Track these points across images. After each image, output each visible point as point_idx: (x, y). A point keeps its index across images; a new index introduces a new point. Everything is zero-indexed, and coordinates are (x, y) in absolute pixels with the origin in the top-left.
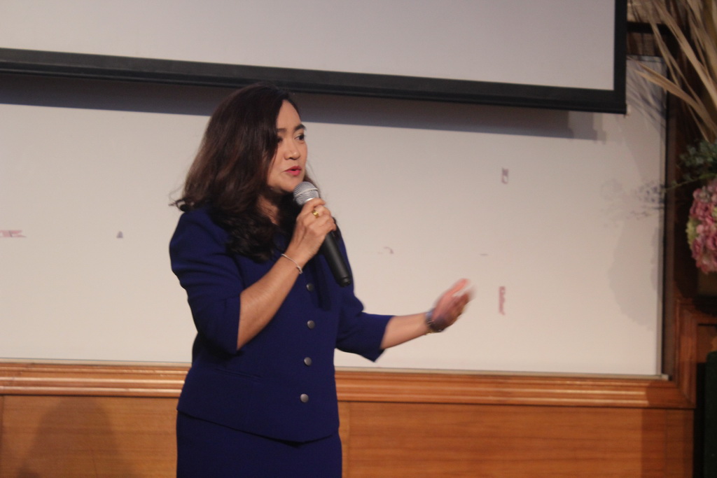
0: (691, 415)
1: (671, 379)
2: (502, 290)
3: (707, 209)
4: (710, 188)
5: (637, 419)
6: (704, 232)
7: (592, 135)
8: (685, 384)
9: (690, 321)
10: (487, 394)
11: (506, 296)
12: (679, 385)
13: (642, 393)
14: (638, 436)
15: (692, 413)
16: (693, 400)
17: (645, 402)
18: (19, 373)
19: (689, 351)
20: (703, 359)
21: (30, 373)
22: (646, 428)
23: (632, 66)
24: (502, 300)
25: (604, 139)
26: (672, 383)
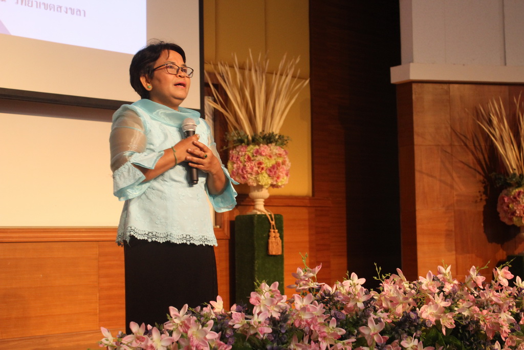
1: (220, 227)
3: (238, 158)
4: (238, 149)
6: (237, 167)
8: (226, 229)
12: (223, 230)
15: (228, 241)
16: (229, 235)
19: (227, 216)
20: (233, 219)
26: (221, 229)
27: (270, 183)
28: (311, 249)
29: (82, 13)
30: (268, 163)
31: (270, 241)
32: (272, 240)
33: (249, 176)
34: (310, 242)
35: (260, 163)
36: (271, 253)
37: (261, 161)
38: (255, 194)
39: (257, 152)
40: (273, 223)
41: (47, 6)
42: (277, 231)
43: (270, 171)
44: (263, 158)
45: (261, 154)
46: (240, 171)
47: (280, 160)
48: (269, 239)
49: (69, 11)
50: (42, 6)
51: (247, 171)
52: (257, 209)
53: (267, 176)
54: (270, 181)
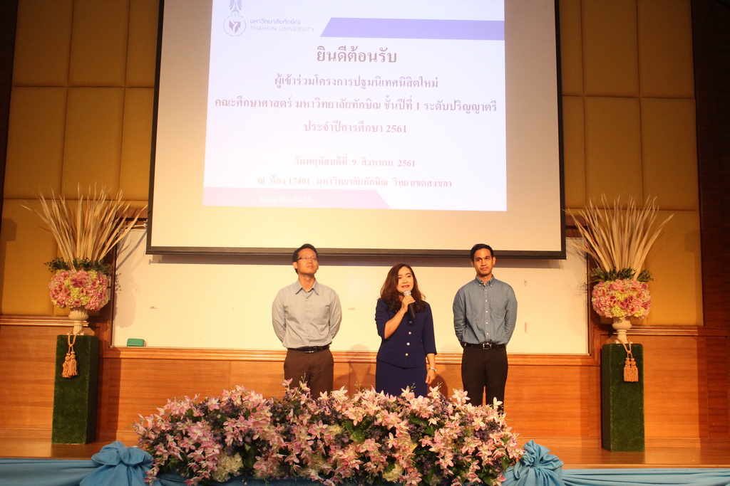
0: (599, 368)
1: (591, 355)
2: (526, 324)
3: (597, 292)
4: (597, 285)
5: (578, 370)
6: (596, 300)
7: (558, 267)
8: (596, 357)
9: (598, 333)
10: (519, 361)
11: (527, 326)
12: (594, 357)
13: (580, 360)
14: (578, 376)
16: (599, 363)
17: (581, 364)
18: (355, 355)
19: (597, 345)
20: (602, 347)
21: (358, 355)
22: (581, 373)
23: (569, 241)
24: (526, 328)
25: (563, 268)
26: (591, 357)
28: (700, 378)
29: (449, 184)
30: (621, 297)
32: (627, 368)
33: (604, 308)
34: (700, 371)
35: (613, 297)
36: (625, 380)
37: (614, 295)
38: (615, 325)
39: (611, 287)
40: (629, 352)
41: (419, 183)
42: (633, 359)
43: (622, 304)
44: (616, 292)
45: (613, 289)
47: (634, 294)
48: (624, 367)
49: (438, 184)
50: (416, 184)
53: (619, 308)
54: (624, 314)
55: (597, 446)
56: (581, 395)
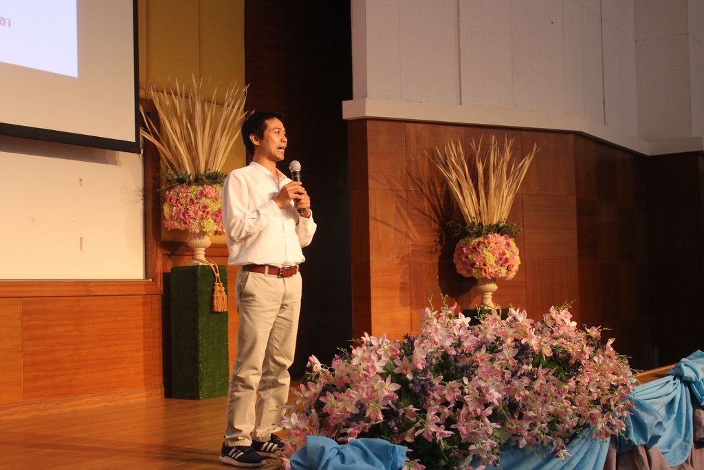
1: (153, 280)
2: (81, 238)
3: (177, 200)
4: (177, 190)
5: (140, 299)
6: (176, 210)
7: (115, 163)
8: (159, 282)
9: (160, 252)
11: (83, 242)
12: (156, 283)
14: (140, 308)
15: (160, 296)
16: (162, 290)
17: (145, 293)
19: (159, 268)
20: (168, 271)
22: (144, 305)
24: (81, 244)
25: (120, 165)
26: (153, 283)
27: (215, 229)
30: (214, 207)
31: (215, 295)
32: (217, 294)
33: (191, 221)
35: (205, 207)
36: (216, 310)
37: (206, 204)
38: (195, 242)
39: (201, 194)
40: (218, 275)
42: (221, 284)
43: (217, 216)
44: (208, 200)
45: (206, 196)
46: (181, 216)
48: (213, 293)
51: (189, 216)
52: (197, 260)
53: (212, 221)
55: (160, 397)
56: (144, 333)
